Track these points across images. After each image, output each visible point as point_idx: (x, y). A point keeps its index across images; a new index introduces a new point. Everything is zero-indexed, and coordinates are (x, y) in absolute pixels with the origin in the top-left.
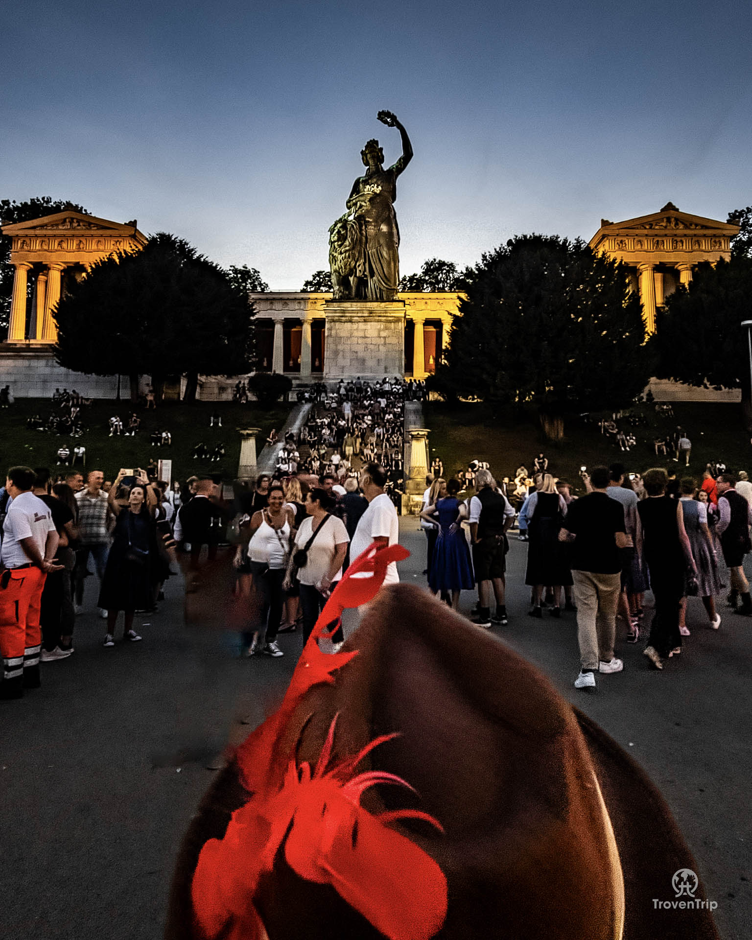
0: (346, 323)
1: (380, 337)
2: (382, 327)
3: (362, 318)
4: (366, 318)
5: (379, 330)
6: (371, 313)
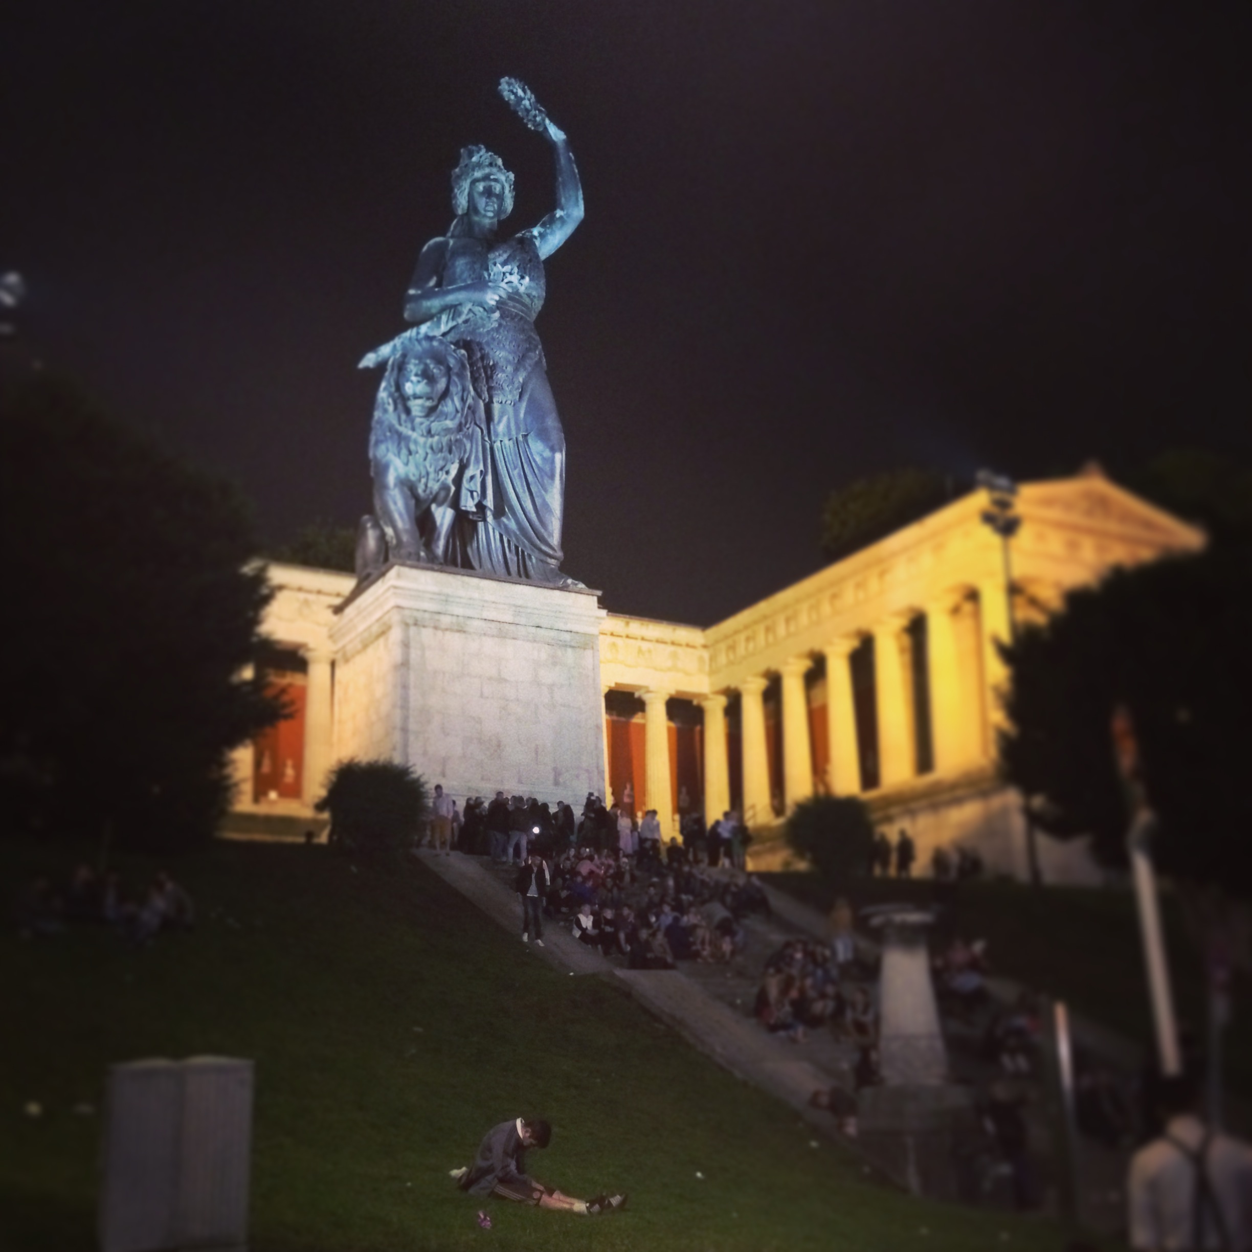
1: (540, 684)
2: (544, 656)
4: (503, 626)
5: (537, 666)
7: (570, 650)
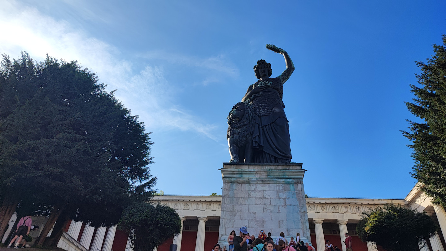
0: (243, 185)
1: (280, 198)
2: (281, 188)
3: (260, 180)
4: (263, 179)
5: (278, 192)
6: (269, 175)
7: (291, 185)
